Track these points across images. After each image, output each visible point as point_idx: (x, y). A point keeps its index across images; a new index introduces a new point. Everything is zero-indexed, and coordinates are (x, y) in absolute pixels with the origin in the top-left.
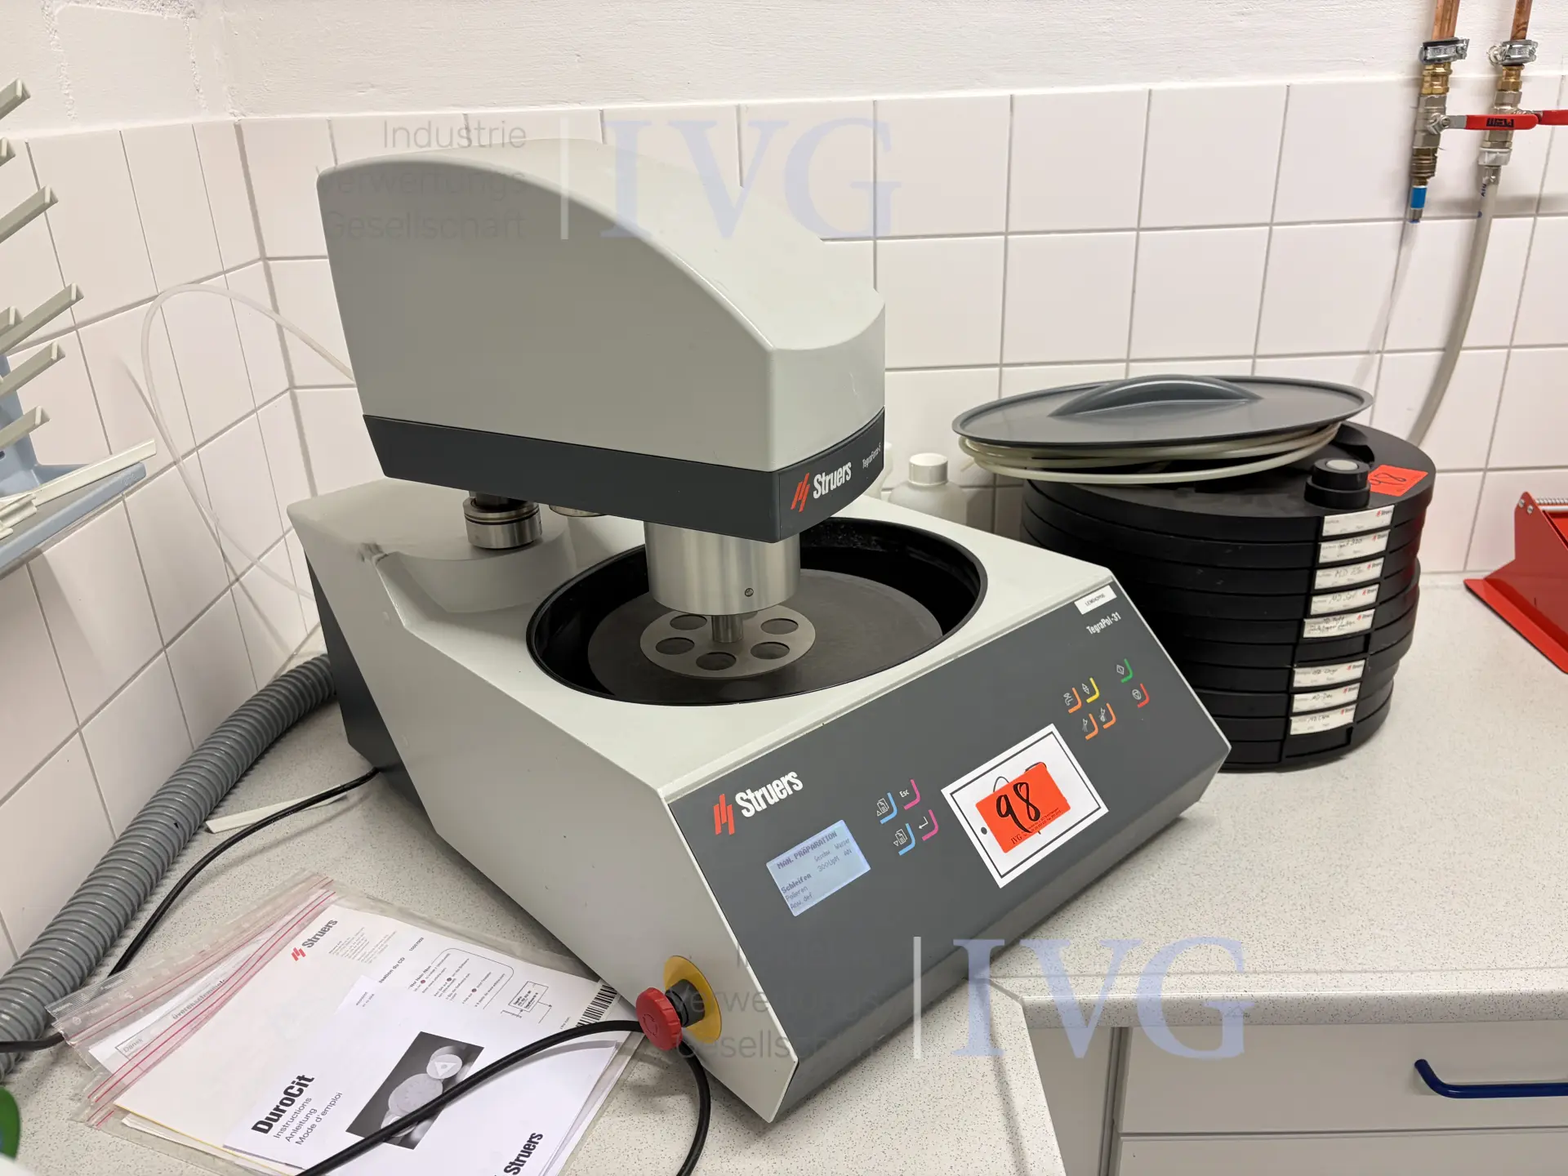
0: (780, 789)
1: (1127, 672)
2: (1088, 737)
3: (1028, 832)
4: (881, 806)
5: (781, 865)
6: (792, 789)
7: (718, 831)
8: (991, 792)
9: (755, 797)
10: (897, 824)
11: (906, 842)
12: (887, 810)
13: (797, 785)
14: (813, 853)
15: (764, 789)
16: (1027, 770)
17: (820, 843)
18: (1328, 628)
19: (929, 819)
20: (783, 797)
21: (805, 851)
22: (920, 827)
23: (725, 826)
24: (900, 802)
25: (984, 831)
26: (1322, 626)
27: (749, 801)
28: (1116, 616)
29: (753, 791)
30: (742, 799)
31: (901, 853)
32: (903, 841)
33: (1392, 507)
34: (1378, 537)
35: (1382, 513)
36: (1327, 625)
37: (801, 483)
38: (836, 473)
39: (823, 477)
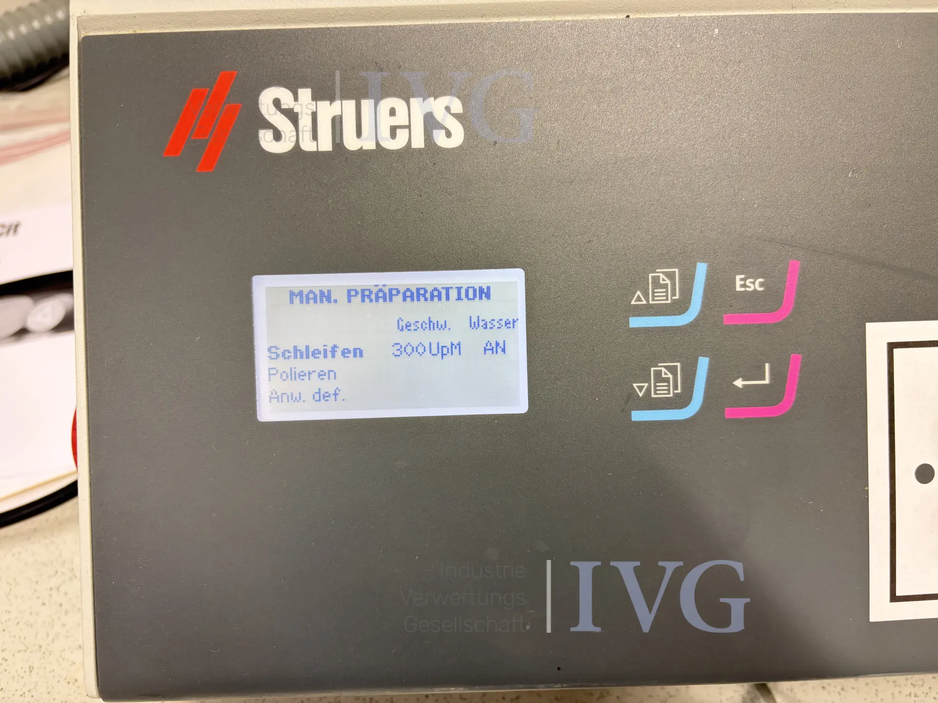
0: (394, 123)
4: (656, 283)
5: (295, 296)
6: (429, 138)
9: (314, 116)
11: (670, 396)
12: (667, 301)
13: (449, 134)
14: (398, 308)
15: (349, 106)
17: (436, 295)
20: (392, 145)
21: (387, 295)
22: (739, 383)
24: (721, 295)
25: (925, 474)
27: (292, 116)
29: (316, 97)
30: (277, 103)
31: (638, 416)
32: (662, 392)
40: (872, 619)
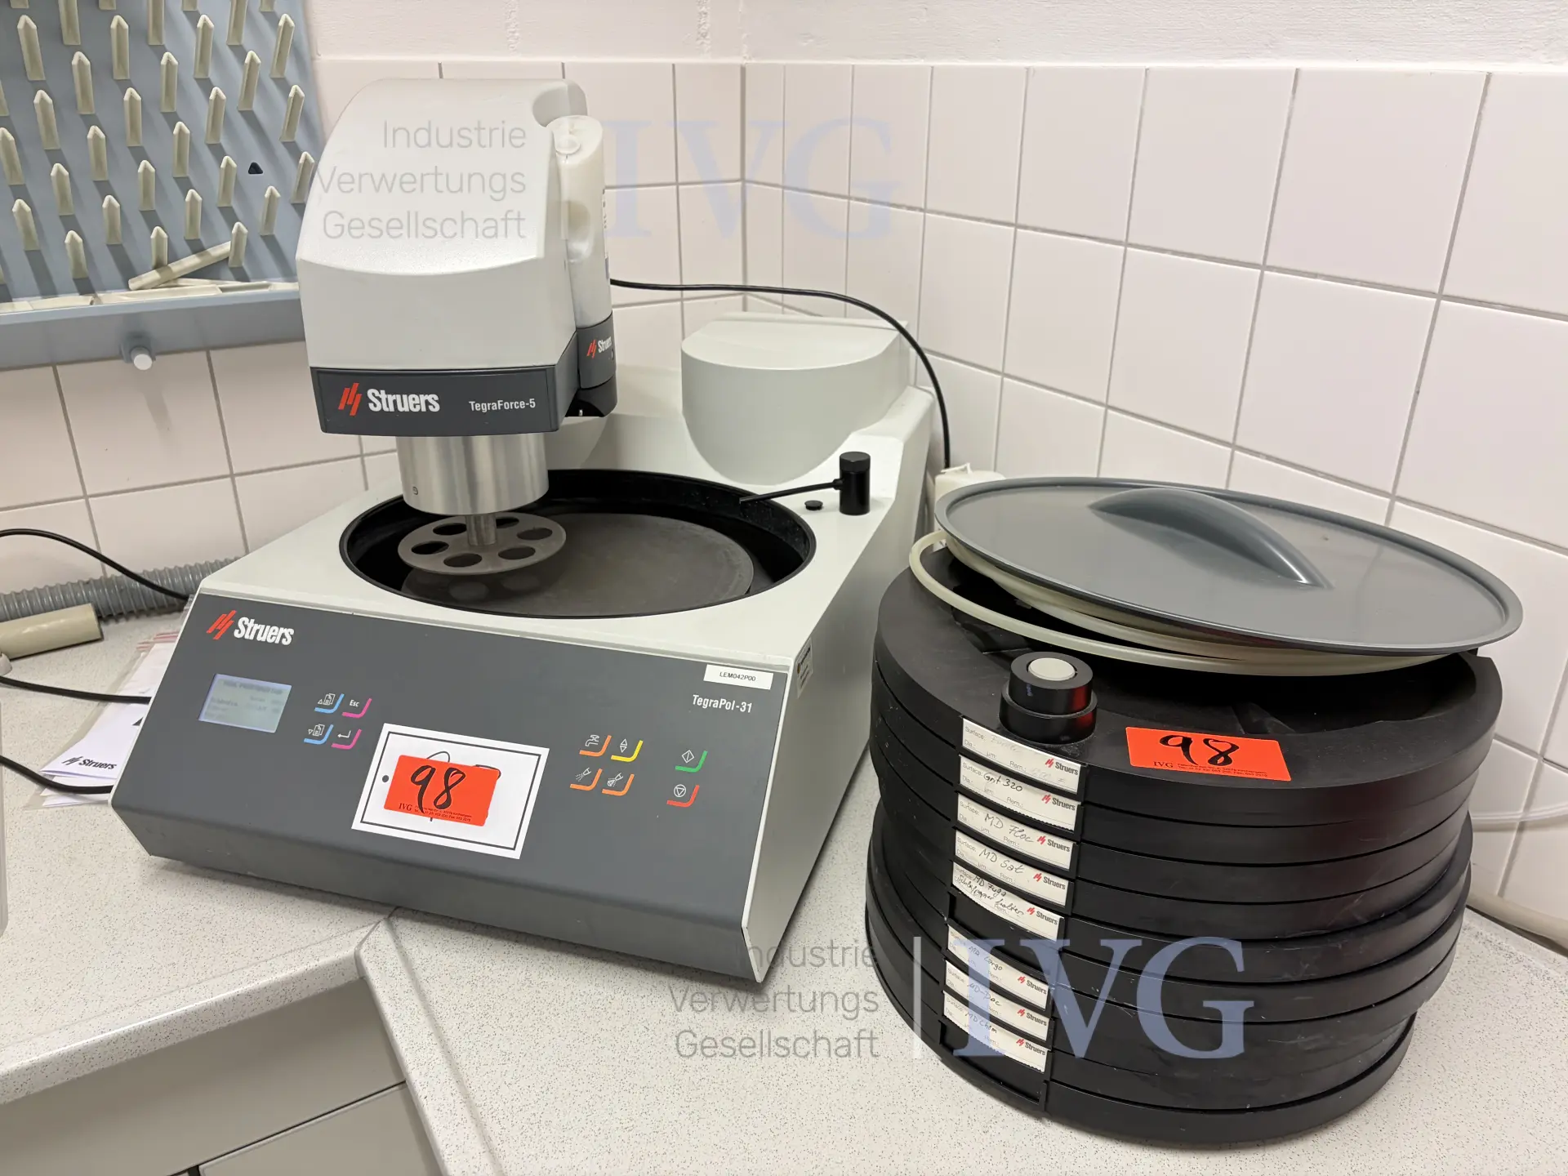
0: (272, 634)
1: (694, 764)
2: (572, 785)
3: (421, 810)
4: (327, 698)
5: (227, 683)
6: (280, 640)
7: (209, 631)
8: (424, 758)
9: (252, 628)
10: (324, 719)
11: (318, 736)
12: (328, 704)
13: (286, 640)
14: (252, 692)
15: (263, 627)
16: (477, 766)
17: (265, 690)
18: (982, 894)
20: (269, 641)
21: (250, 687)
23: (216, 631)
24: (345, 705)
25: (385, 779)
26: (974, 884)
27: (246, 627)
28: (746, 707)
31: (307, 740)
32: (316, 734)
33: (1077, 766)
34: (1056, 802)
35: (1060, 766)
36: (980, 888)
37: (347, 390)
38: (405, 397)
39: (383, 394)
40: (353, 828)
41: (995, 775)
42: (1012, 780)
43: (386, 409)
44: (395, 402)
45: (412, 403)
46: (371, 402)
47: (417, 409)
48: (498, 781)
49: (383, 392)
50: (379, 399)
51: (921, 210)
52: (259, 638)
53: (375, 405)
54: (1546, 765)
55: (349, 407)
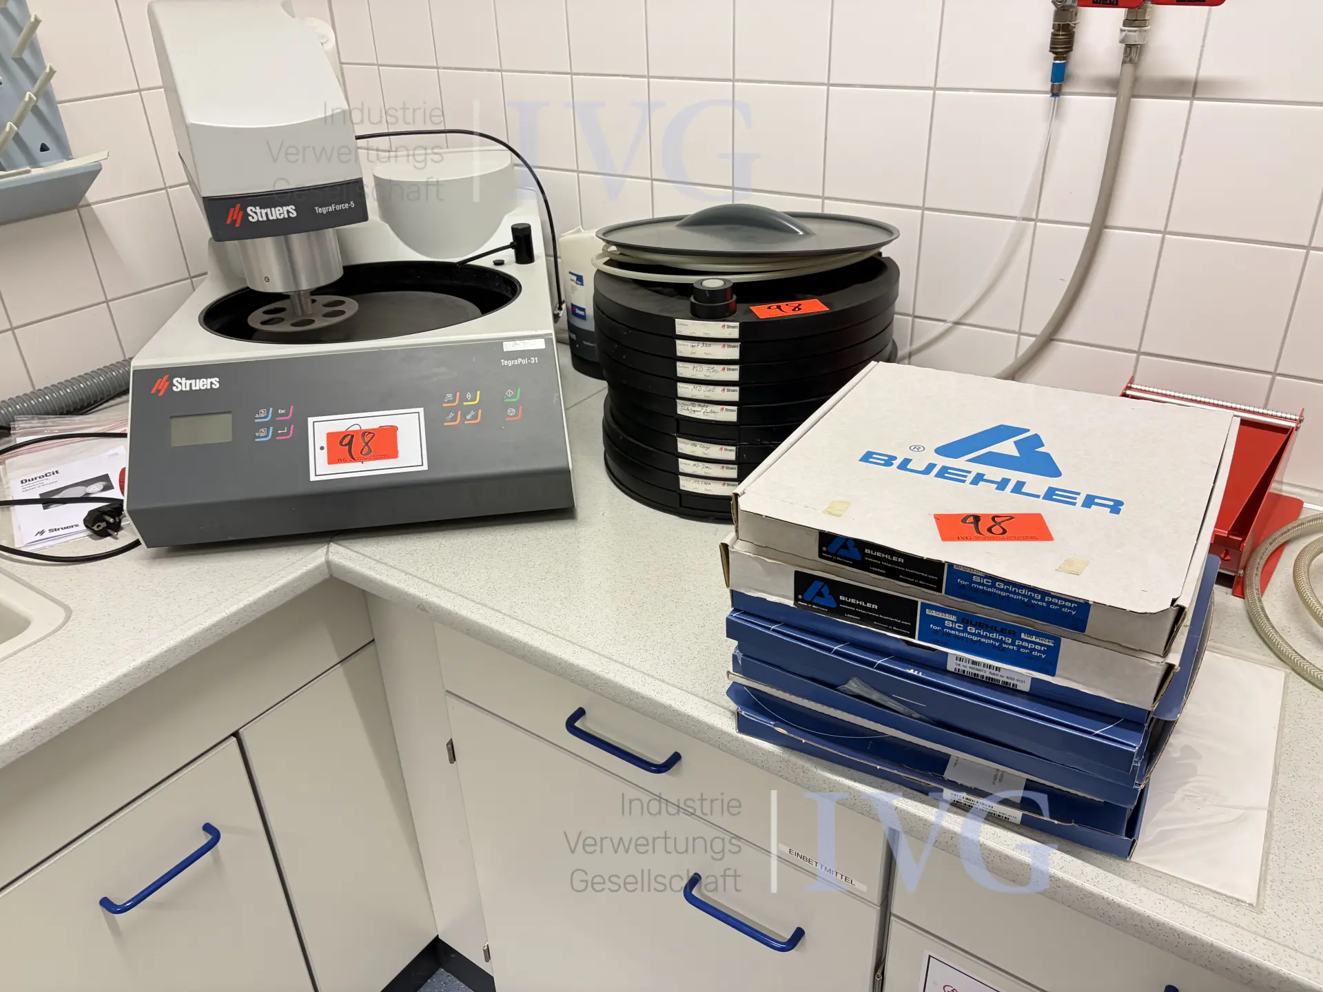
0: (201, 384)
1: (514, 396)
2: (445, 424)
3: (353, 459)
4: (261, 413)
5: (183, 423)
6: (211, 386)
7: (153, 391)
8: (344, 430)
9: (186, 383)
10: (266, 425)
11: (264, 436)
12: (263, 416)
13: (216, 385)
15: (194, 380)
16: (381, 427)
17: (211, 420)
18: (694, 411)
19: (289, 430)
20: (202, 388)
23: (159, 391)
24: (275, 414)
25: (322, 448)
26: (690, 408)
27: (181, 383)
28: (534, 360)
29: (186, 379)
30: (178, 381)
31: (257, 440)
32: (262, 435)
33: (737, 324)
34: (729, 346)
35: (729, 327)
36: (693, 409)
37: (232, 210)
38: (273, 209)
39: (258, 210)
40: (311, 480)
41: (695, 343)
42: (705, 343)
43: (261, 219)
44: (266, 214)
45: (278, 213)
46: (250, 216)
47: (282, 217)
48: (398, 432)
49: (258, 208)
50: (256, 213)
51: (498, 71)
52: (194, 388)
53: (253, 218)
54: (917, 320)
55: (234, 222)
